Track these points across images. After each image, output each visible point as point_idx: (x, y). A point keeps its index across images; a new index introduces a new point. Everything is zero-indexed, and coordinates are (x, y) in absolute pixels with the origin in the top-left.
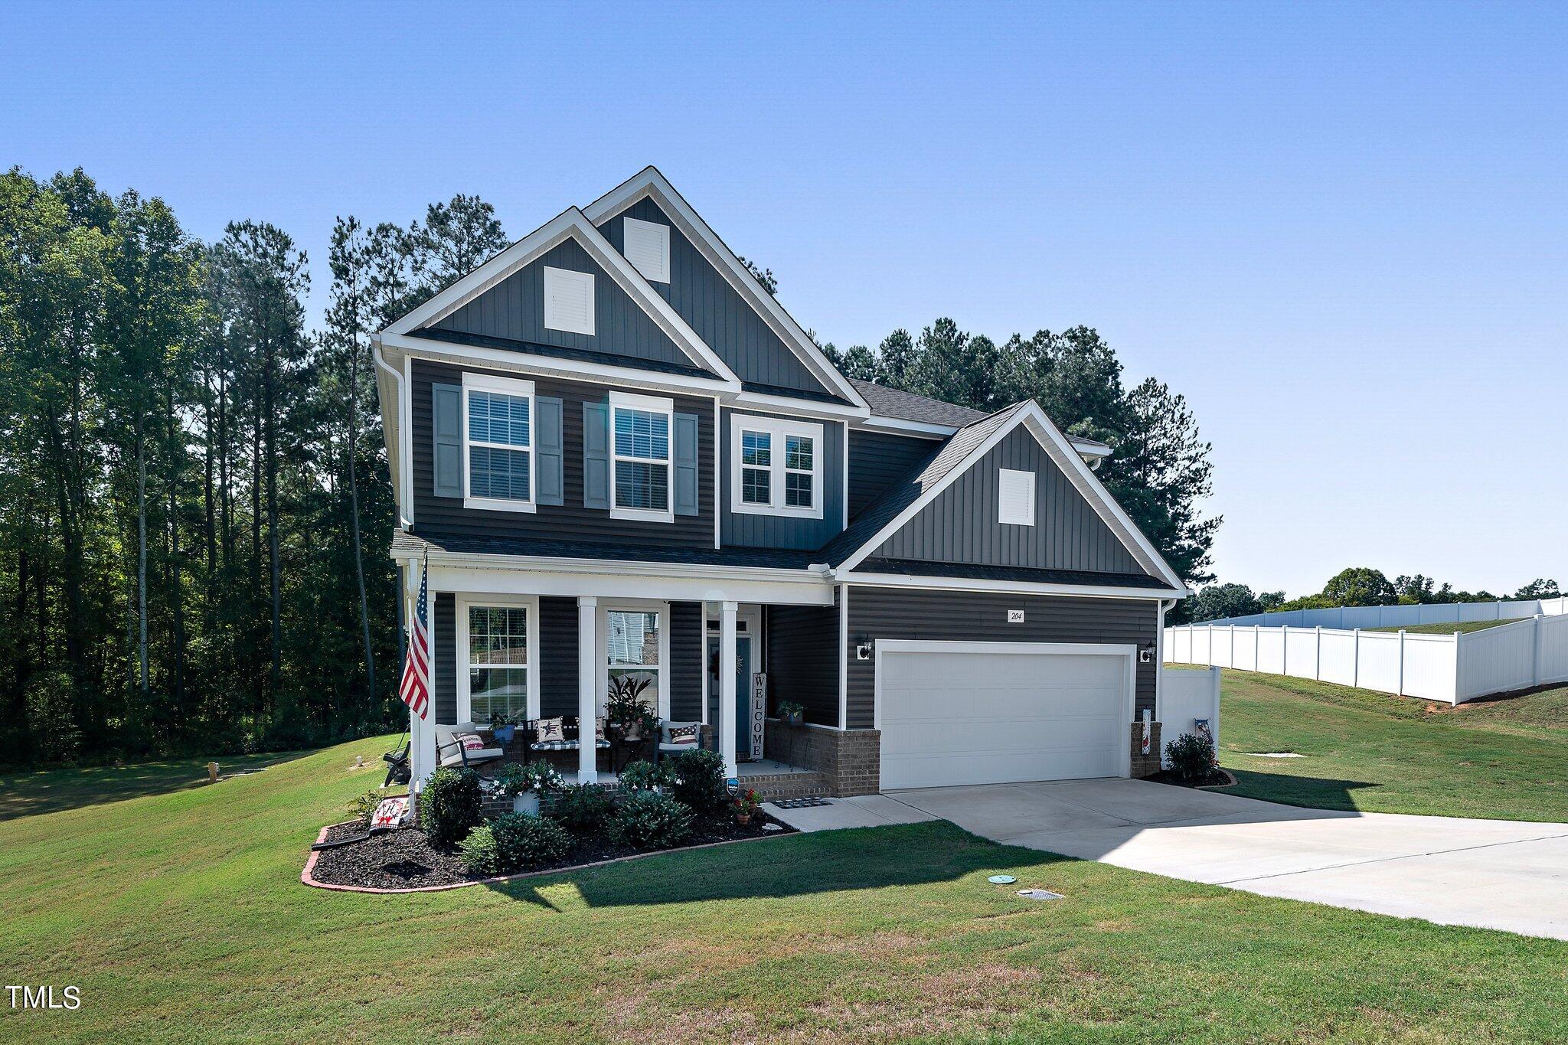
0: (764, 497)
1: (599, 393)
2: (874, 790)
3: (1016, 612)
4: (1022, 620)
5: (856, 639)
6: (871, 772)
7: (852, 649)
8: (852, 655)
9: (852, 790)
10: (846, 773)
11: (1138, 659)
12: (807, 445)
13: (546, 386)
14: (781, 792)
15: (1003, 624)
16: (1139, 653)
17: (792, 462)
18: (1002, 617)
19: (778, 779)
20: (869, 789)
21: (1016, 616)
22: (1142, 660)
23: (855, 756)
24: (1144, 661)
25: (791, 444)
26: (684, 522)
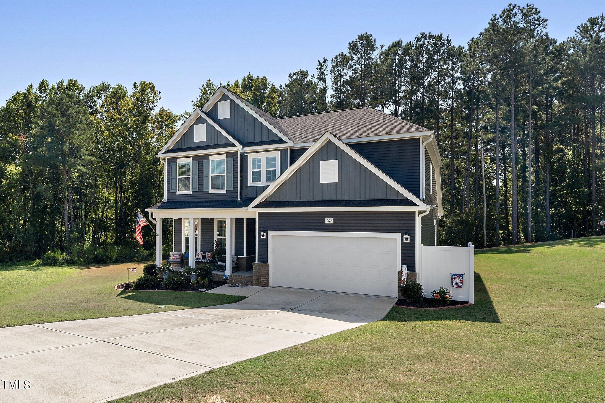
0: (259, 180)
1: (207, 157)
2: (266, 285)
3: (329, 219)
4: (332, 222)
5: (261, 230)
6: (265, 279)
7: (259, 233)
8: (259, 236)
9: (258, 284)
10: (256, 278)
11: (402, 240)
12: (274, 159)
13: (194, 158)
14: (236, 281)
15: (323, 225)
16: (402, 237)
17: (268, 166)
18: (323, 222)
19: (241, 277)
20: (264, 284)
21: (329, 221)
22: (404, 241)
23: (259, 272)
24: (406, 241)
25: (268, 160)
26: (229, 192)
